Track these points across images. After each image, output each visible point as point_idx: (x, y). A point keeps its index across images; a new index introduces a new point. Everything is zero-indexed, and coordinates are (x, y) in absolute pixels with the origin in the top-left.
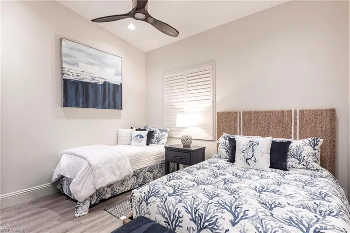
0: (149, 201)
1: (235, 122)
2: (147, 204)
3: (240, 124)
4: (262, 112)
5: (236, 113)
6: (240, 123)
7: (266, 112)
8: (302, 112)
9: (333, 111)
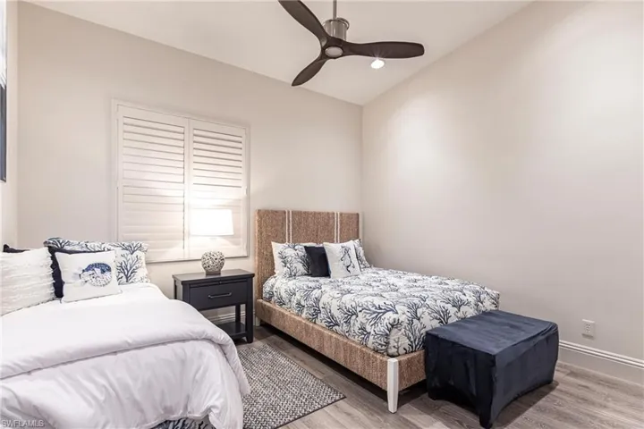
0: (419, 315)
1: (283, 225)
2: (419, 319)
3: (288, 228)
4: (311, 213)
5: (285, 213)
6: (289, 226)
7: (315, 213)
8: (341, 214)
9: (358, 215)
